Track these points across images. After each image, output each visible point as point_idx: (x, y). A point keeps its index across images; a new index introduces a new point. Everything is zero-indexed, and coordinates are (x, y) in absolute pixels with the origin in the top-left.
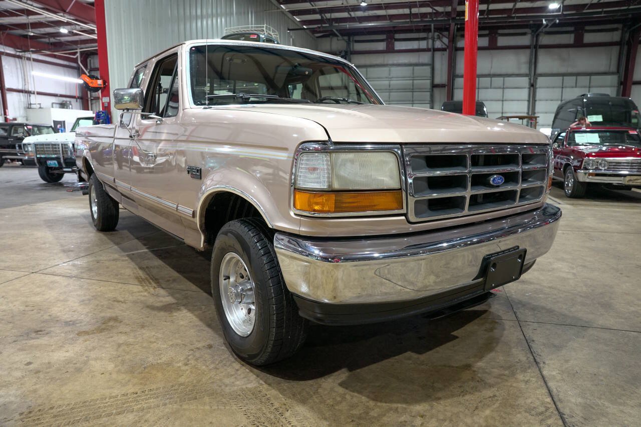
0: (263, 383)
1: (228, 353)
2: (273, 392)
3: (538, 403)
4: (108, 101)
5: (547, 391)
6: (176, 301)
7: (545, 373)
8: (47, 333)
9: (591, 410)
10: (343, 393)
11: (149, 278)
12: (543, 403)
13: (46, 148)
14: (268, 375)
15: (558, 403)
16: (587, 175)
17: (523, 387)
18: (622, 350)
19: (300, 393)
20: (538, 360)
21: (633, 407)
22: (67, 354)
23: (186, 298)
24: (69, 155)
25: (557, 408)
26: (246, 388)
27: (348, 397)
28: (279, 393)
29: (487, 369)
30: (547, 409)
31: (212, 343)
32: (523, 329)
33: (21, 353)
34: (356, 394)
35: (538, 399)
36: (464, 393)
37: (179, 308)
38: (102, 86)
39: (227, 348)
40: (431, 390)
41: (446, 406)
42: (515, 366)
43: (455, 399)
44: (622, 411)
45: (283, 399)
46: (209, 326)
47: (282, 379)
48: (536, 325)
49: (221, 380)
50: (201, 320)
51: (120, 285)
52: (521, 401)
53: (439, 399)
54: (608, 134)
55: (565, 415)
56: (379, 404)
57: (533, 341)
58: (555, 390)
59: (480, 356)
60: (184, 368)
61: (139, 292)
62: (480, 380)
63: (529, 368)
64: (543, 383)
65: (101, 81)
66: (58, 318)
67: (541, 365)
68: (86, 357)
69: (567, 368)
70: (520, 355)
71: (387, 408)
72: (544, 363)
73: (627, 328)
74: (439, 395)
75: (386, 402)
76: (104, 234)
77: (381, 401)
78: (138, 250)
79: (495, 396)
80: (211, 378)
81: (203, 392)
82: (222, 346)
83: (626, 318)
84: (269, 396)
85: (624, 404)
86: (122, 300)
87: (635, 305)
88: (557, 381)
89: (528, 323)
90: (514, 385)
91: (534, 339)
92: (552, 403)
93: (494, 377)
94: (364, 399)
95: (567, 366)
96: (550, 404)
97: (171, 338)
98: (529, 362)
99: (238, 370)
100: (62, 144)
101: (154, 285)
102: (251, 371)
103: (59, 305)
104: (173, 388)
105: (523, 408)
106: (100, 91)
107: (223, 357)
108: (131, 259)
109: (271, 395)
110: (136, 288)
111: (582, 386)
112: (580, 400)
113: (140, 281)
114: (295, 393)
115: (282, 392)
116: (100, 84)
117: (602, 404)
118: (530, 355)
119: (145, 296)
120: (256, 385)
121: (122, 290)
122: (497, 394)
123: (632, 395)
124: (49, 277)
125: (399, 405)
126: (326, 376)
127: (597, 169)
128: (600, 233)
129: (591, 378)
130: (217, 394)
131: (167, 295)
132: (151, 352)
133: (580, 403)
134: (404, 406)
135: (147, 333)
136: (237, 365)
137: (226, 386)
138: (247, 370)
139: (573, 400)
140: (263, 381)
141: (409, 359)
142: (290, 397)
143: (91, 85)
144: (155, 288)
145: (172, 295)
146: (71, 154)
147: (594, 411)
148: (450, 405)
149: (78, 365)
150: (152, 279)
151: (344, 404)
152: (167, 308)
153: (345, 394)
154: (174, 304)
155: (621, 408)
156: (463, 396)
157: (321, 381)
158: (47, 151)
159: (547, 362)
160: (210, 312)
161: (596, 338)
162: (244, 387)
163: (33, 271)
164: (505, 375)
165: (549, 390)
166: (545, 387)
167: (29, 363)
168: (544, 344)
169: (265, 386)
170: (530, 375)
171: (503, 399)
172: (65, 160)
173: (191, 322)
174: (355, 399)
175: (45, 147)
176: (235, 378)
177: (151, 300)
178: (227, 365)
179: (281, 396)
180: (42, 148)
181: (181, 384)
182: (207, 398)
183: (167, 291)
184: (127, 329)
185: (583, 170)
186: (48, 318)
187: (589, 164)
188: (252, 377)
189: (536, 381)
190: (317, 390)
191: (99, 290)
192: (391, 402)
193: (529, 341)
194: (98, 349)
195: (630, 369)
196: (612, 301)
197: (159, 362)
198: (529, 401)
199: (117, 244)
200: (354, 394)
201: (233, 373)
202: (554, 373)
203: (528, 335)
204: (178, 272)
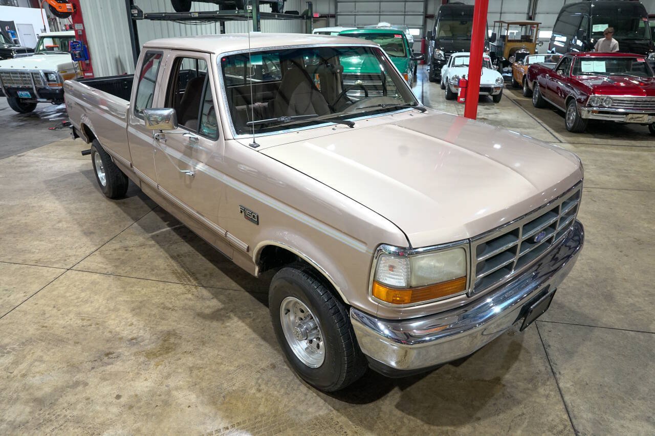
0: (333, 409)
1: (291, 373)
2: (343, 419)
3: (557, 420)
4: (83, 29)
5: (564, 406)
6: (223, 306)
7: (561, 385)
8: (118, 357)
9: (600, 426)
10: (400, 416)
11: (186, 273)
12: (562, 420)
13: (13, 77)
14: (334, 399)
15: (573, 420)
16: (591, 113)
17: (545, 402)
18: (622, 355)
19: (366, 420)
20: (555, 370)
21: (630, 421)
22: (148, 384)
23: (231, 300)
24: (43, 85)
25: (573, 425)
26: (319, 415)
27: (405, 420)
28: (348, 419)
29: (514, 382)
30: (565, 426)
31: (274, 362)
32: (540, 331)
33: (105, 383)
34: (412, 417)
35: (557, 416)
36: (498, 412)
37: (228, 315)
38: (73, 11)
39: (289, 367)
40: (471, 409)
41: (486, 427)
42: (536, 377)
43: (493, 419)
44: (622, 426)
45: (353, 427)
46: (264, 338)
47: (346, 403)
48: (550, 325)
49: (294, 407)
50: (254, 331)
51: (161, 285)
52: (544, 419)
53: (479, 419)
54: (615, 62)
55: (579, 432)
56: (432, 427)
57: (549, 346)
58: (570, 405)
59: (506, 367)
60: (258, 395)
61: (183, 294)
62: (510, 397)
63: (548, 379)
64: (560, 398)
65: (70, 5)
66: (119, 334)
67: (558, 376)
68: (167, 386)
69: (579, 379)
70: (539, 363)
71: (439, 431)
72: (560, 373)
73: (626, 326)
74: (479, 414)
75: (437, 425)
76: (117, 203)
77: (433, 424)
78: (160, 229)
79: (523, 414)
80: (285, 405)
81: (284, 423)
82: (284, 365)
83: (625, 314)
84: (340, 424)
85: (623, 418)
86: (171, 306)
87: (633, 295)
88: (571, 395)
89: (543, 323)
90: (538, 400)
91: (550, 344)
92: (569, 420)
93: (521, 392)
94: (419, 422)
95: (579, 376)
96: (567, 421)
97: (235, 358)
98: (548, 372)
99: (306, 395)
100: (32, 73)
101: (195, 283)
102: (318, 395)
103: (113, 317)
104: (257, 420)
105: (546, 426)
106: (71, 16)
107: (289, 379)
108: (158, 242)
109: (342, 422)
110: (179, 288)
111: (591, 399)
112: (590, 415)
113: (179, 277)
114: (361, 418)
115: (350, 417)
116: (70, 9)
117: (607, 419)
118: (547, 364)
119: (190, 299)
120: (326, 411)
121: (165, 291)
122: (525, 411)
123: (630, 407)
124: (86, 275)
125: (449, 428)
126: (383, 398)
127: (601, 106)
128: (601, 190)
129: (599, 389)
130: (297, 424)
131: (212, 297)
132: (222, 376)
133: (590, 418)
134: (452, 428)
135: (211, 352)
136: (304, 388)
137: (302, 414)
138: (314, 394)
139: (585, 416)
140: (331, 406)
141: (448, 373)
142: (358, 424)
143: (59, 10)
144: (196, 287)
145: (216, 295)
146: (45, 84)
147: (601, 427)
148: (488, 425)
149: (163, 397)
150: (189, 275)
151: (404, 429)
152: (217, 316)
153: (402, 418)
154: (222, 309)
155: (622, 422)
156: (498, 415)
157: (380, 402)
158: (15, 80)
159: (562, 372)
160: (259, 320)
161: (601, 340)
162: (317, 415)
163: (68, 267)
164: (529, 389)
165: (565, 405)
166: (562, 403)
167: (118, 397)
168: (558, 350)
169: (335, 412)
170: (549, 388)
171: (530, 417)
172: (39, 90)
173: (246, 334)
174: (412, 423)
175: (11, 75)
176: (307, 404)
177: (199, 305)
178: (295, 388)
179: (350, 423)
180: (8, 77)
181: (263, 415)
182: (290, 429)
183: (209, 291)
184: (190, 348)
185: (587, 107)
186: (109, 335)
187: (593, 101)
188: (321, 402)
189: (555, 395)
190: (379, 414)
191: (143, 292)
192: (442, 424)
193: (545, 346)
194: (173, 376)
195: (628, 377)
196: (614, 291)
197: (234, 388)
198: (550, 418)
199: (136, 219)
200: (410, 417)
201: (303, 398)
202: (568, 385)
203: (544, 339)
204: (211, 261)
